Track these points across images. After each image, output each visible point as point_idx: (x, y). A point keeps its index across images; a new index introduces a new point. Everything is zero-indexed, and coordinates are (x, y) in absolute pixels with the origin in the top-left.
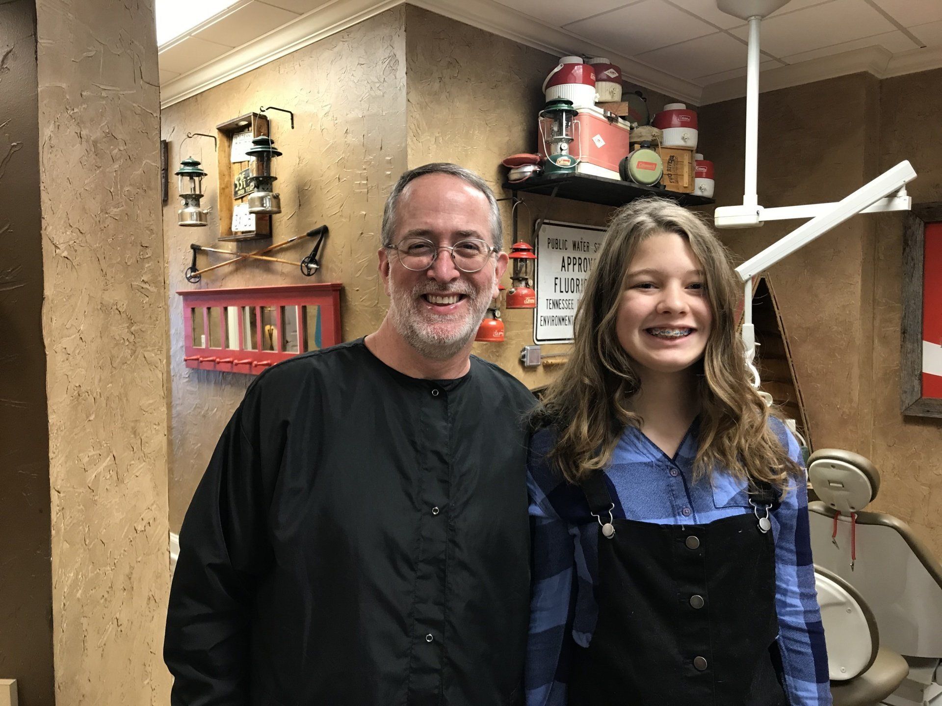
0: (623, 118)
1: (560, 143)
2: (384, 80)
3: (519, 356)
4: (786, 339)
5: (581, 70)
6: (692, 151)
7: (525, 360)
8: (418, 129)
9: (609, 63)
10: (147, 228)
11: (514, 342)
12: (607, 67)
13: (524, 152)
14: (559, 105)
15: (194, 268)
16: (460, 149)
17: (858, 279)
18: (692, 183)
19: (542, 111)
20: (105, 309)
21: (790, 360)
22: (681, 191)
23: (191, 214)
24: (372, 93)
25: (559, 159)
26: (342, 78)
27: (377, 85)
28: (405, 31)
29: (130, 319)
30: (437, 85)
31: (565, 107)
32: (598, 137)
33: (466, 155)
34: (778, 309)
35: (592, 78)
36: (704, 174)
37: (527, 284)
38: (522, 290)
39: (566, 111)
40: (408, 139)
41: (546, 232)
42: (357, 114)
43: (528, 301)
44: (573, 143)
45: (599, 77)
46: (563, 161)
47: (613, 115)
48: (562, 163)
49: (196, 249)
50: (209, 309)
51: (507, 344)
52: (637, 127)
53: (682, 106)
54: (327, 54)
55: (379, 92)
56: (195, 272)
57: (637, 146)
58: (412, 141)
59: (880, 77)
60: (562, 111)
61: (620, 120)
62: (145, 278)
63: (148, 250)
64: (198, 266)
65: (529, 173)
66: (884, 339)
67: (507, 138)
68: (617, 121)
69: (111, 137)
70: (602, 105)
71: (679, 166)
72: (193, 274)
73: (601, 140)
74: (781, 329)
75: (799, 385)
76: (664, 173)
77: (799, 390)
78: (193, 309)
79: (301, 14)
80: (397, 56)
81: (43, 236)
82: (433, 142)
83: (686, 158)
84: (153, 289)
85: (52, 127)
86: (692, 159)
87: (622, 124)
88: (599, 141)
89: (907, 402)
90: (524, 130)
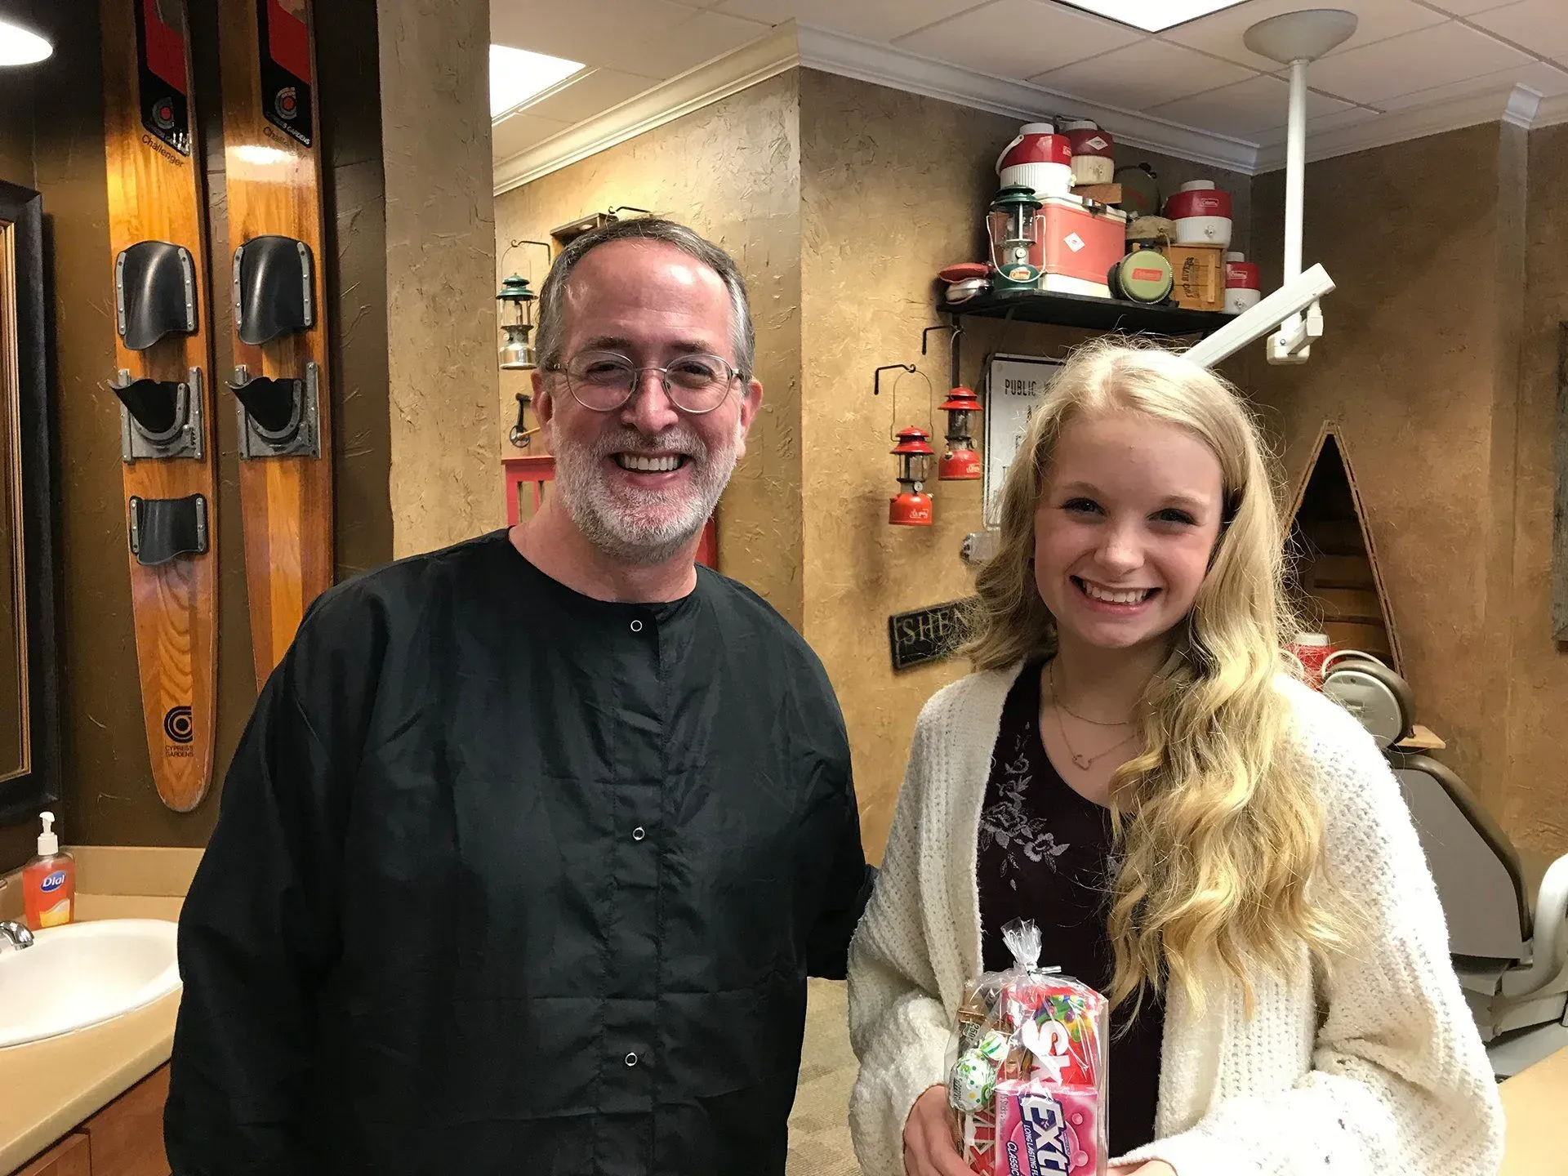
0: (1115, 206)
1: (1015, 249)
2: (772, 172)
3: (961, 548)
4: (1366, 524)
5: (1051, 141)
6: (1221, 250)
7: (969, 552)
8: (816, 238)
9: (1096, 129)
10: (483, 386)
11: (953, 527)
12: (1091, 134)
13: (970, 260)
14: (1015, 195)
15: (520, 427)
16: (875, 260)
17: (1486, 438)
18: (1221, 296)
19: (993, 203)
20: (444, 475)
21: (1371, 555)
22: (1203, 309)
23: (517, 352)
24: (757, 189)
25: (1013, 271)
26: (717, 166)
27: (763, 177)
28: (799, 105)
29: (466, 488)
30: (843, 174)
31: (1023, 197)
32: (1074, 236)
33: (885, 269)
34: (1353, 480)
35: (1064, 153)
36: (1244, 282)
37: (970, 445)
38: (962, 452)
39: (1024, 203)
40: (803, 250)
41: (1002, 372)
42: (736, 216)
43: (972, 469)
44: (1034, 248)
45: (1079, 149)
46: (1020, 274)
47: (1097, 204)
48: (1018, 276)
49: (523, 400)
50: (541, 482)
51: (943, 529)
52: (1136, 219)
53: (1208, 185)
54: (698, 134)
55: (765, 187)
56: (522, 432)
57: (1136, 246)
58: (808, 254)
59: (1527, 127)
60: (1019, 203)
61: (1109, 209)
62: (480, 442)
63: (484, 411)
64: (525, 425)
65: (974, 291)
66: (1531, 527)
67: (946, 241)
68: (1105, 212)
69: (448, 289)
70: (1081, 189)
71: (1200, 273)
72: (519, 434)
73: (1079, 240)
74: (1357, 509)
75: (1383, 594)
76: (1176, 282)
77: (1385, 601)
78: (520, 484)
79: (664, 80)
80: (789, 138)
81: (391, 400)
82: (837, 253)
83: (1212, 261)
84: (489, 455)
85: (398, 287)
86: (1221, 261)
87: (1111, 214)
88: (1075, 243)
89: (1562, 620)
90: (970, 228)
